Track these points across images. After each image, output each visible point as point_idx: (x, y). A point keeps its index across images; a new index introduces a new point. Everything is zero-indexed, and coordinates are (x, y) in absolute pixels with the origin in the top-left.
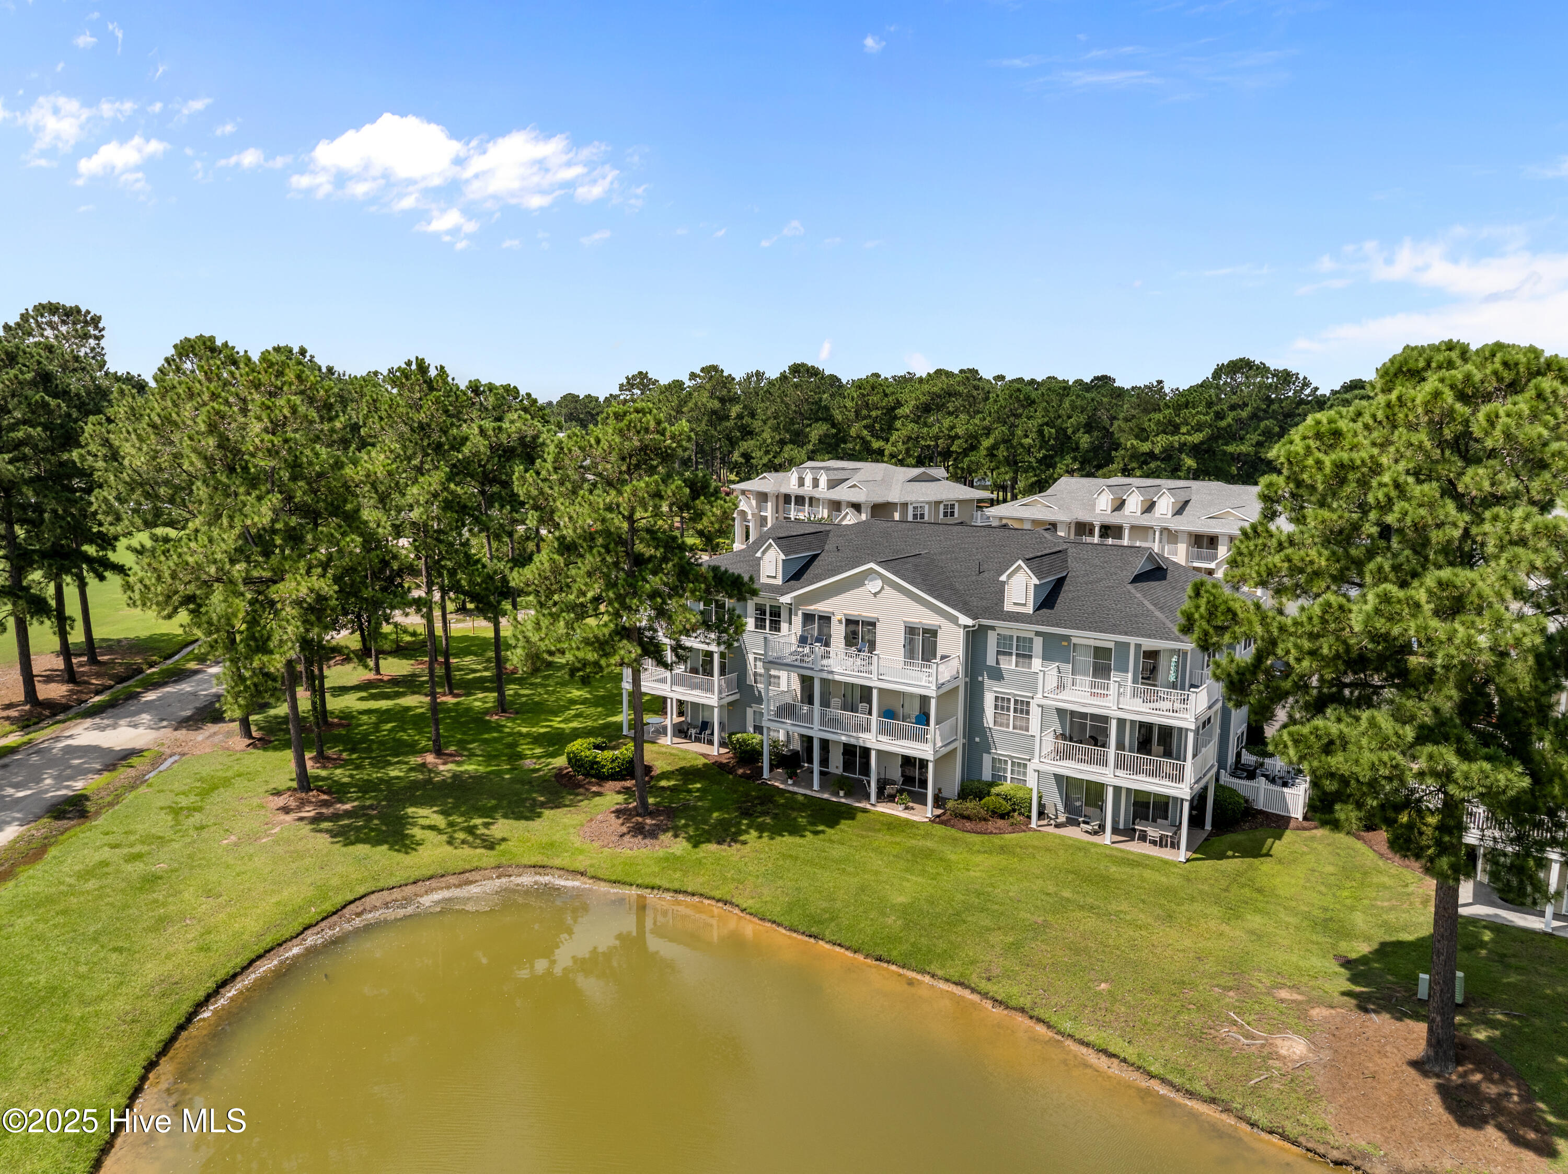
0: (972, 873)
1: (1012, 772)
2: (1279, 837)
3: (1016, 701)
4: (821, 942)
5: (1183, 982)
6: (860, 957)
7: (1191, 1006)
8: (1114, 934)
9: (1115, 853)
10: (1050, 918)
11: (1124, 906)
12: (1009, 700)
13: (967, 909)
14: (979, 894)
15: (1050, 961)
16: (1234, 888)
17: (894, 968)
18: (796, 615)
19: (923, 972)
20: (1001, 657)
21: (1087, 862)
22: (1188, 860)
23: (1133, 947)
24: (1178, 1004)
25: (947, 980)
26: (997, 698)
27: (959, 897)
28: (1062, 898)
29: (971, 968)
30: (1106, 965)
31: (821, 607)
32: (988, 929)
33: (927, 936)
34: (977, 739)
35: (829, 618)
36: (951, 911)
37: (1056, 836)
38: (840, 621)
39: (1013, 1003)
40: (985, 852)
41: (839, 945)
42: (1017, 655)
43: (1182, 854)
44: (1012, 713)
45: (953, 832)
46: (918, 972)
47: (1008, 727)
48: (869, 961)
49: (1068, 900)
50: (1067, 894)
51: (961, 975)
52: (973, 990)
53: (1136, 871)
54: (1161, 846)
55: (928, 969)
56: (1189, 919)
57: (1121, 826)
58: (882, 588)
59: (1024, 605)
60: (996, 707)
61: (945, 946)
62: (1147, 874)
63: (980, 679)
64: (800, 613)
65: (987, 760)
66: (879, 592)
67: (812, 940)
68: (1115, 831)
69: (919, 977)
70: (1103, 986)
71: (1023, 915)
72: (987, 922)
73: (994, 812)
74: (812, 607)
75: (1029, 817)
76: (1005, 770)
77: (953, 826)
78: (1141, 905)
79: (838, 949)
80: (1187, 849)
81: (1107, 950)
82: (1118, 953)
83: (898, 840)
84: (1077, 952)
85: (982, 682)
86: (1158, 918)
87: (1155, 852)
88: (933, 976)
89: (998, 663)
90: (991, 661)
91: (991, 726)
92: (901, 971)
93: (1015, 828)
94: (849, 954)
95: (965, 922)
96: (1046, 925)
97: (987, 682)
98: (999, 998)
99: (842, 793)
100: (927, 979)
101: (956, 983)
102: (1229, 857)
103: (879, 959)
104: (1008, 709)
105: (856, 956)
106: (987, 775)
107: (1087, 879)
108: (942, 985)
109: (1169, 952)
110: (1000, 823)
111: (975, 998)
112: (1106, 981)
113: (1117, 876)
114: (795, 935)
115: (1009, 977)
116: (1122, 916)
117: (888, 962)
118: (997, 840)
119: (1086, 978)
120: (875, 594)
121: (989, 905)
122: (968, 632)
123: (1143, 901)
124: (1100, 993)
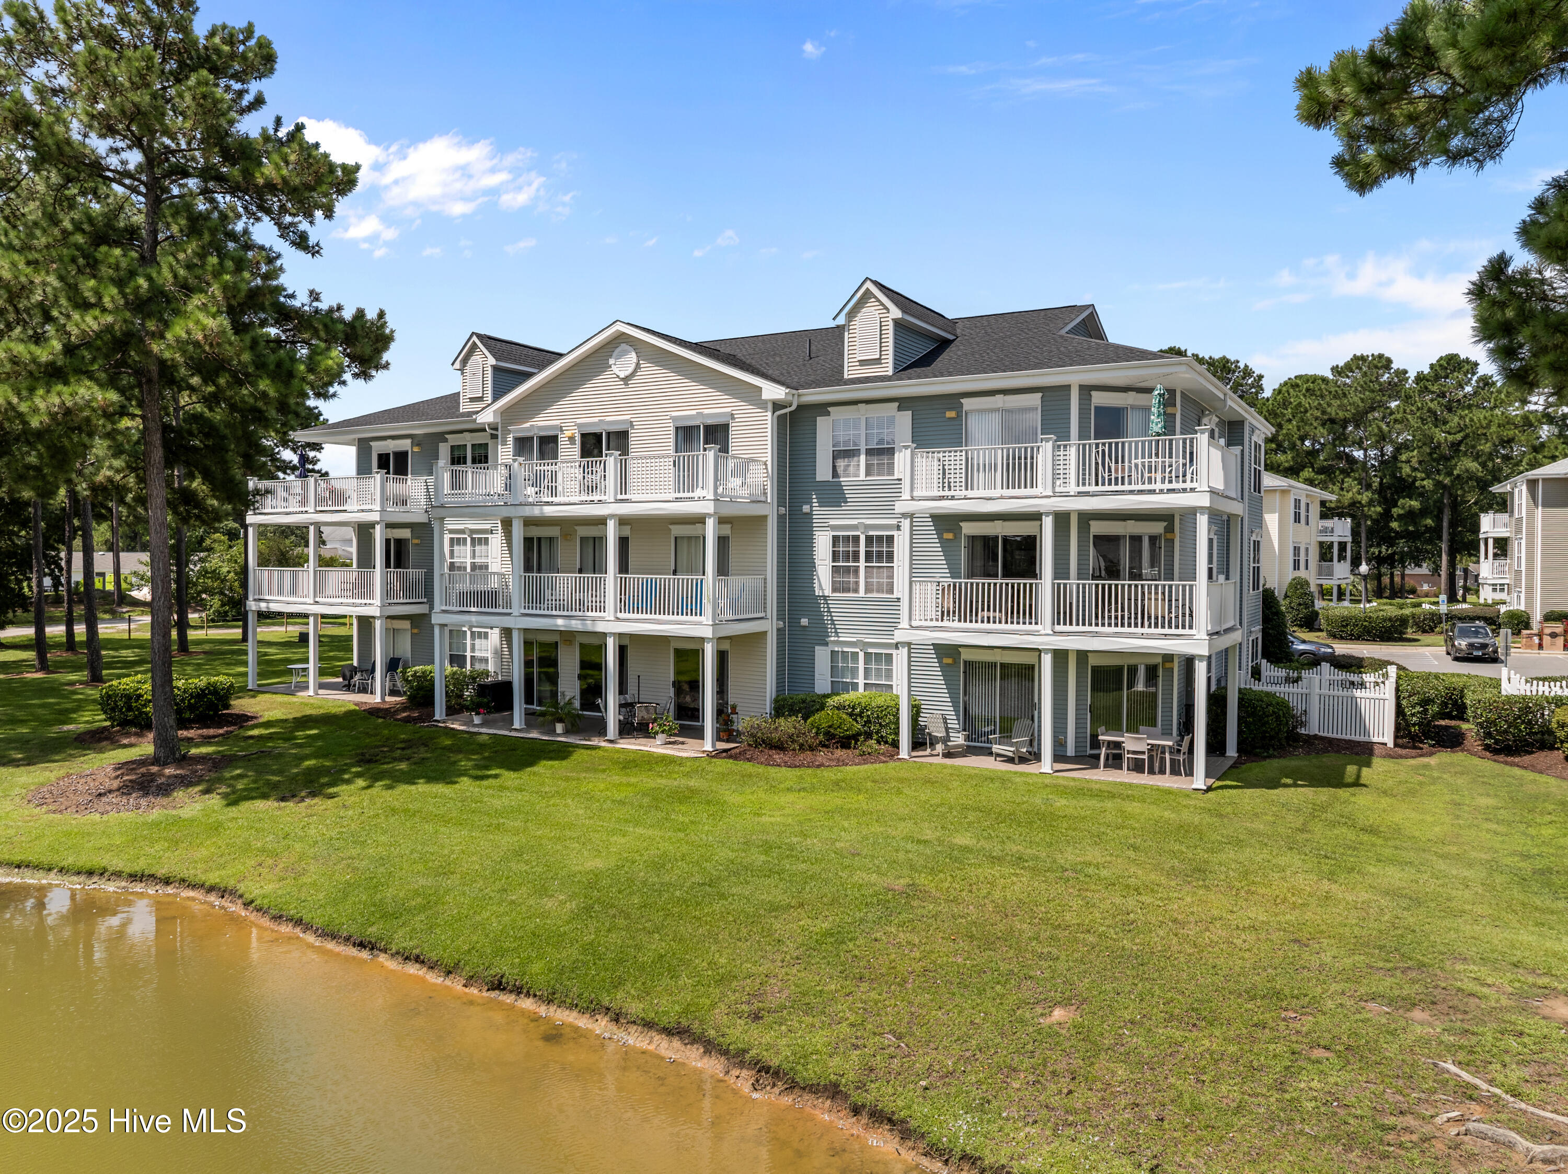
0: (765, 819)
1: (867, 671)
2: (1368, 764)
3: (869, 539)
4: (382, 958)
5: (1278, 994)
6: (456, 985)
7: (1318, 1053)
8: (1076, 903)
9: (1061, 782)
10: (922, 880)
11: (1094, 854)
12: (856, 539)
13: (736, 874)
14: (767, 848)
15: (918, 967)
16: (1318, 828)
17: (527, 1004)
18: (504, 443)
19: (593, 1009)
20: (841, 464)
21: (1009, 795)
22: (1209, 789)
23: (1129, 927)
24: (1280, 1048)
25: (648, 1025)
26: (835, 539)
27: (724, 854)
28: (952, 847)
29: (716, 992)
30: (1061, 966)
31: (542, 422)
32: (774, 908)
33: (627, 928)
34: (804, 622)
35: (554, 439)
36: (697, 878)
37: (944, 767)
38: (572, 439)
39: (809, 1073)
40: (804, 789)
41: (418, 960)
42: (869, 452)
43: (1199, 780)
44: (862, 564)
45: (748, 767)
46: (583, 1011)
47: (856, 591)
48: (474, 991)
49: (966, 849)
50: (963, 839)
51: (686, 1011)
52: (710, 1047)
53: (1109, 804)
54: (1151, 772)
55: (606, 1002)
56: (1246, 873)
57: (1071, 751)
58: (638, 366)
59: (878, 361)
60: (835, 556)
61: (662, 947)
62: (1133, 807)
63: (806, 508)
64: (510, 439)
65: (822, 656)
66: (633, 374)
67: (365, 955)
68: (1059, 757)
69: (583, 1022)
70: (1058, 1014)
71: (859, 877)
72: (778, 895)
73: (829, 735)
74: (527, 425)
75: (895, 744)
76: (854, 671)
77: (749, 760)
78: (1131, 853)
79: (413, 969)
80: (1208, 775)
81: (1060, 934)
82: (1091, 939)
83: (633, 780)
84: (989, 943)
85: (809, 515)
86: (1172, 873)
87: (1143, 779)
88: (616, 1019)
89: (835, 474)
90: (823, 473)
91: (828, 592)
92: (543, 1010)
93: (866, 757)
94: (434, 978)
95: (722, 896)
96: (913, 892)
97: (818, 512)
98: (775, 1062)
99: (559, 728)
100: (601, 1026)
101: (668, 1032)
102: (1286, 786)
103: (498, 985)
104: (856, 558)
105: (448, 982)
106: (822, 684)
107: (1009, 818)
108: (635, 1039)
109: (1218, 932)
110: (840, 753)
111: (712, 1066)
112: (1065, 1003)
113: (1070, 811)
114: (331, 945)
115: (808, 1009)
116: (1091, 871)
117: (518, 991)
118: (829, 774)
119: (1011, 1000)
120: (626, 380)
121: (786, 864)
122: (781, 420)
123: (1135, 848)
124: (1052, 1033)
